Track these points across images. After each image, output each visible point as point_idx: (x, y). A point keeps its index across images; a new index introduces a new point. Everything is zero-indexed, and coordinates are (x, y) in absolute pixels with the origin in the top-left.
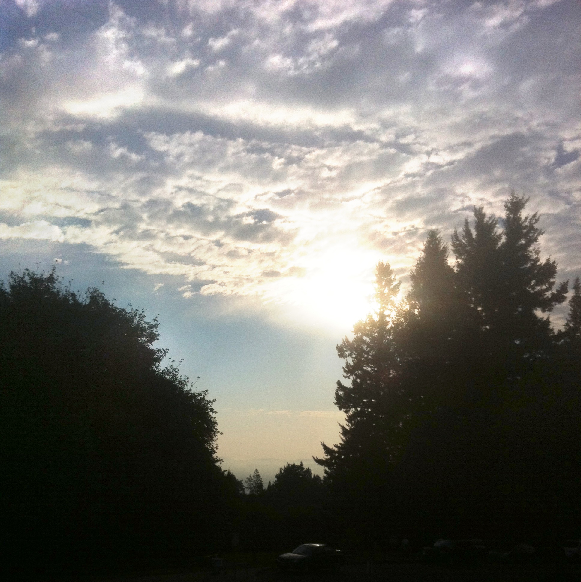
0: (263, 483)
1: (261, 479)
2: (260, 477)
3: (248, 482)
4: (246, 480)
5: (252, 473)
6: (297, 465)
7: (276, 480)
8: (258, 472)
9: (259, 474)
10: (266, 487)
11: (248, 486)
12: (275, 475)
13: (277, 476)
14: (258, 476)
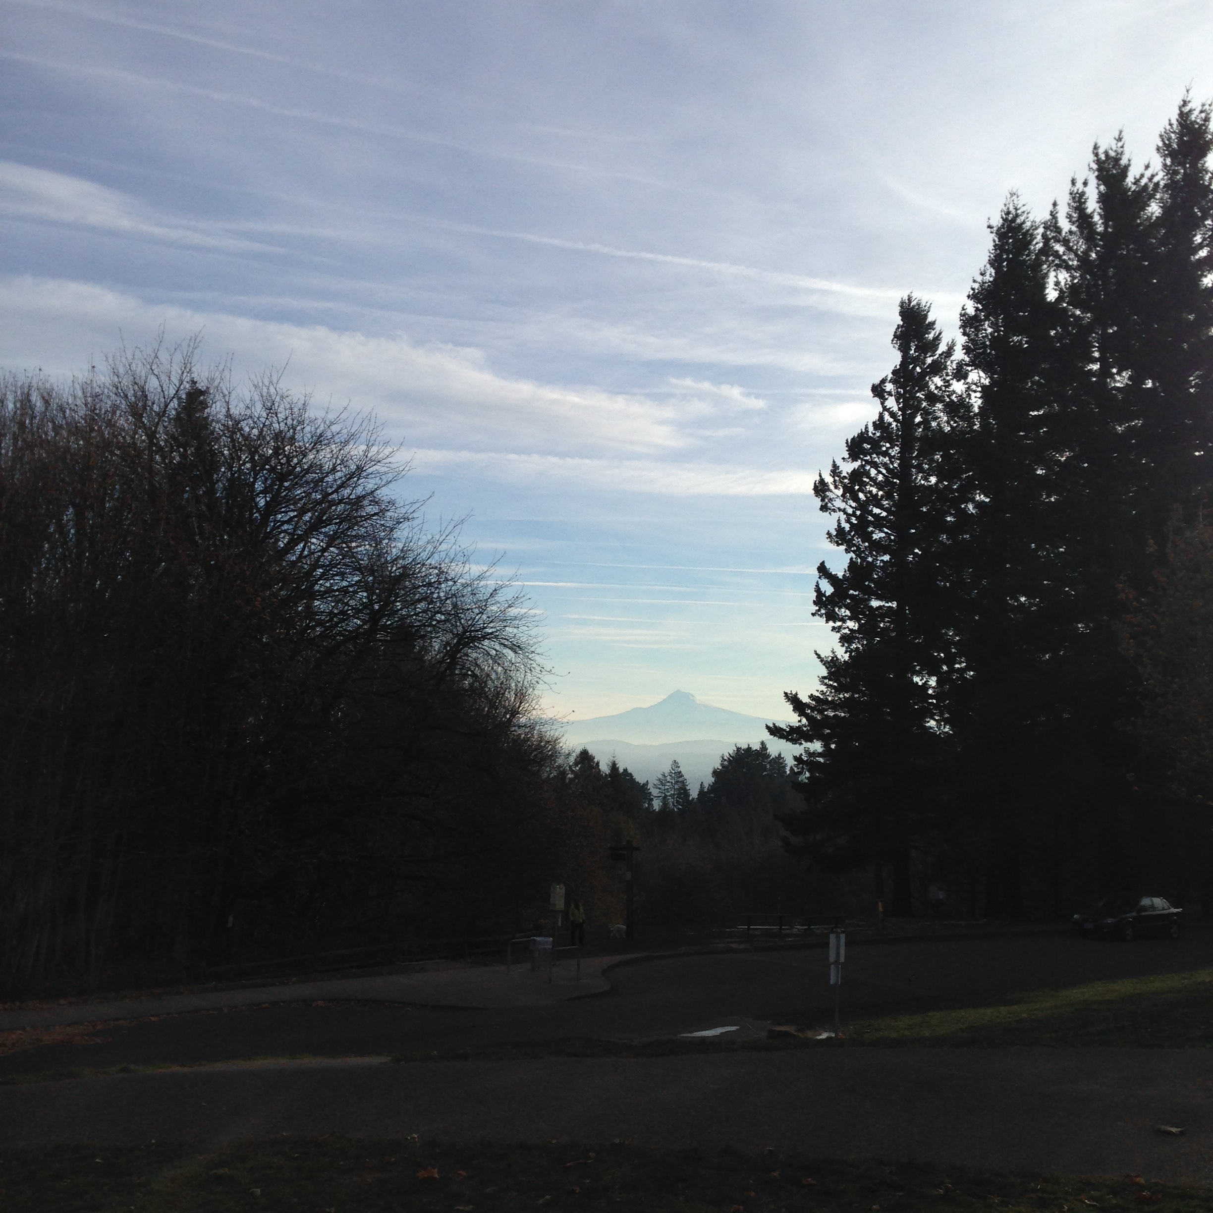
0: (688, 788)
1: (686, 780)
2: (682, 776)
3: (660, 787)
4: (656, 782)
5: (667, 768)
6: (756, 750)
7: (713, 781)
8: (679, 767)
9: (680, 770)
10: (694, 794)
11: (659, 795)
12: (711, 771)
13: (715, 773)
14: (679, 774)
